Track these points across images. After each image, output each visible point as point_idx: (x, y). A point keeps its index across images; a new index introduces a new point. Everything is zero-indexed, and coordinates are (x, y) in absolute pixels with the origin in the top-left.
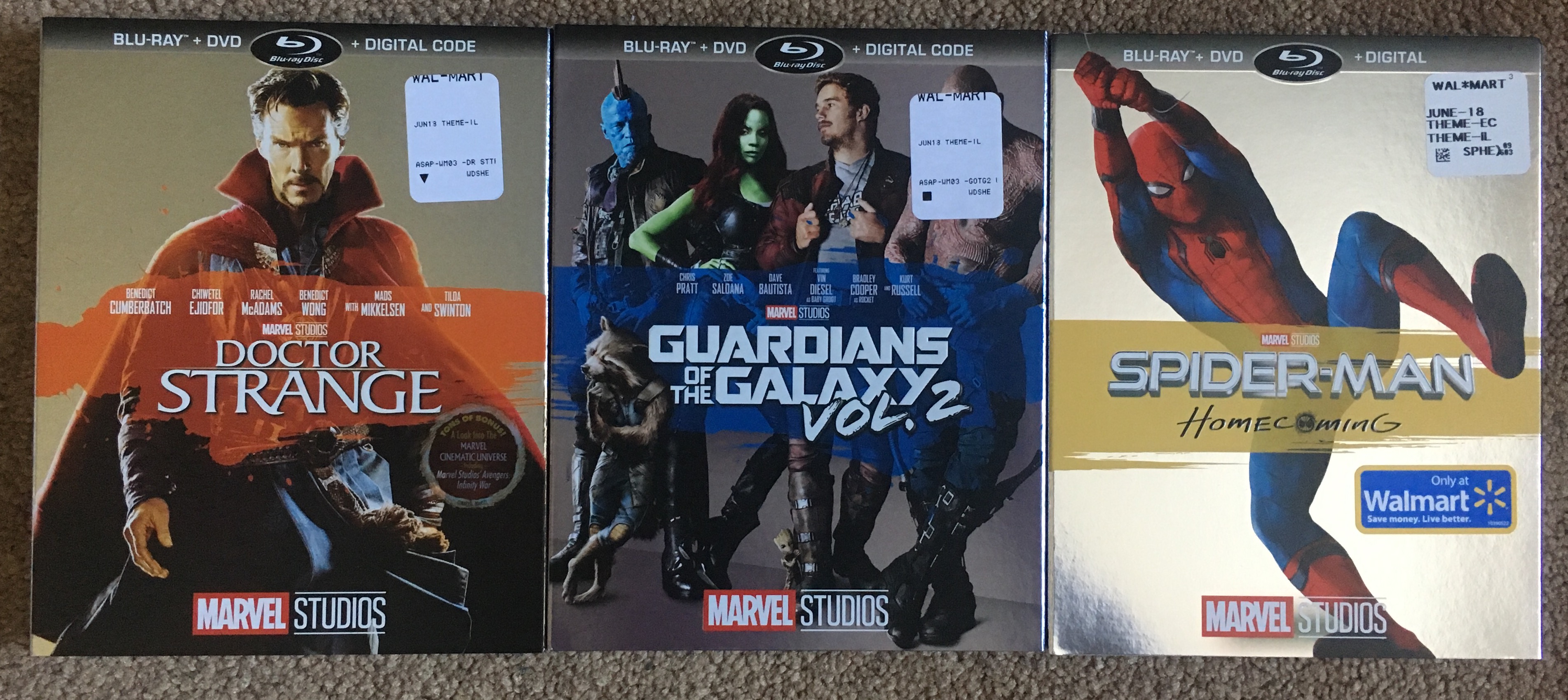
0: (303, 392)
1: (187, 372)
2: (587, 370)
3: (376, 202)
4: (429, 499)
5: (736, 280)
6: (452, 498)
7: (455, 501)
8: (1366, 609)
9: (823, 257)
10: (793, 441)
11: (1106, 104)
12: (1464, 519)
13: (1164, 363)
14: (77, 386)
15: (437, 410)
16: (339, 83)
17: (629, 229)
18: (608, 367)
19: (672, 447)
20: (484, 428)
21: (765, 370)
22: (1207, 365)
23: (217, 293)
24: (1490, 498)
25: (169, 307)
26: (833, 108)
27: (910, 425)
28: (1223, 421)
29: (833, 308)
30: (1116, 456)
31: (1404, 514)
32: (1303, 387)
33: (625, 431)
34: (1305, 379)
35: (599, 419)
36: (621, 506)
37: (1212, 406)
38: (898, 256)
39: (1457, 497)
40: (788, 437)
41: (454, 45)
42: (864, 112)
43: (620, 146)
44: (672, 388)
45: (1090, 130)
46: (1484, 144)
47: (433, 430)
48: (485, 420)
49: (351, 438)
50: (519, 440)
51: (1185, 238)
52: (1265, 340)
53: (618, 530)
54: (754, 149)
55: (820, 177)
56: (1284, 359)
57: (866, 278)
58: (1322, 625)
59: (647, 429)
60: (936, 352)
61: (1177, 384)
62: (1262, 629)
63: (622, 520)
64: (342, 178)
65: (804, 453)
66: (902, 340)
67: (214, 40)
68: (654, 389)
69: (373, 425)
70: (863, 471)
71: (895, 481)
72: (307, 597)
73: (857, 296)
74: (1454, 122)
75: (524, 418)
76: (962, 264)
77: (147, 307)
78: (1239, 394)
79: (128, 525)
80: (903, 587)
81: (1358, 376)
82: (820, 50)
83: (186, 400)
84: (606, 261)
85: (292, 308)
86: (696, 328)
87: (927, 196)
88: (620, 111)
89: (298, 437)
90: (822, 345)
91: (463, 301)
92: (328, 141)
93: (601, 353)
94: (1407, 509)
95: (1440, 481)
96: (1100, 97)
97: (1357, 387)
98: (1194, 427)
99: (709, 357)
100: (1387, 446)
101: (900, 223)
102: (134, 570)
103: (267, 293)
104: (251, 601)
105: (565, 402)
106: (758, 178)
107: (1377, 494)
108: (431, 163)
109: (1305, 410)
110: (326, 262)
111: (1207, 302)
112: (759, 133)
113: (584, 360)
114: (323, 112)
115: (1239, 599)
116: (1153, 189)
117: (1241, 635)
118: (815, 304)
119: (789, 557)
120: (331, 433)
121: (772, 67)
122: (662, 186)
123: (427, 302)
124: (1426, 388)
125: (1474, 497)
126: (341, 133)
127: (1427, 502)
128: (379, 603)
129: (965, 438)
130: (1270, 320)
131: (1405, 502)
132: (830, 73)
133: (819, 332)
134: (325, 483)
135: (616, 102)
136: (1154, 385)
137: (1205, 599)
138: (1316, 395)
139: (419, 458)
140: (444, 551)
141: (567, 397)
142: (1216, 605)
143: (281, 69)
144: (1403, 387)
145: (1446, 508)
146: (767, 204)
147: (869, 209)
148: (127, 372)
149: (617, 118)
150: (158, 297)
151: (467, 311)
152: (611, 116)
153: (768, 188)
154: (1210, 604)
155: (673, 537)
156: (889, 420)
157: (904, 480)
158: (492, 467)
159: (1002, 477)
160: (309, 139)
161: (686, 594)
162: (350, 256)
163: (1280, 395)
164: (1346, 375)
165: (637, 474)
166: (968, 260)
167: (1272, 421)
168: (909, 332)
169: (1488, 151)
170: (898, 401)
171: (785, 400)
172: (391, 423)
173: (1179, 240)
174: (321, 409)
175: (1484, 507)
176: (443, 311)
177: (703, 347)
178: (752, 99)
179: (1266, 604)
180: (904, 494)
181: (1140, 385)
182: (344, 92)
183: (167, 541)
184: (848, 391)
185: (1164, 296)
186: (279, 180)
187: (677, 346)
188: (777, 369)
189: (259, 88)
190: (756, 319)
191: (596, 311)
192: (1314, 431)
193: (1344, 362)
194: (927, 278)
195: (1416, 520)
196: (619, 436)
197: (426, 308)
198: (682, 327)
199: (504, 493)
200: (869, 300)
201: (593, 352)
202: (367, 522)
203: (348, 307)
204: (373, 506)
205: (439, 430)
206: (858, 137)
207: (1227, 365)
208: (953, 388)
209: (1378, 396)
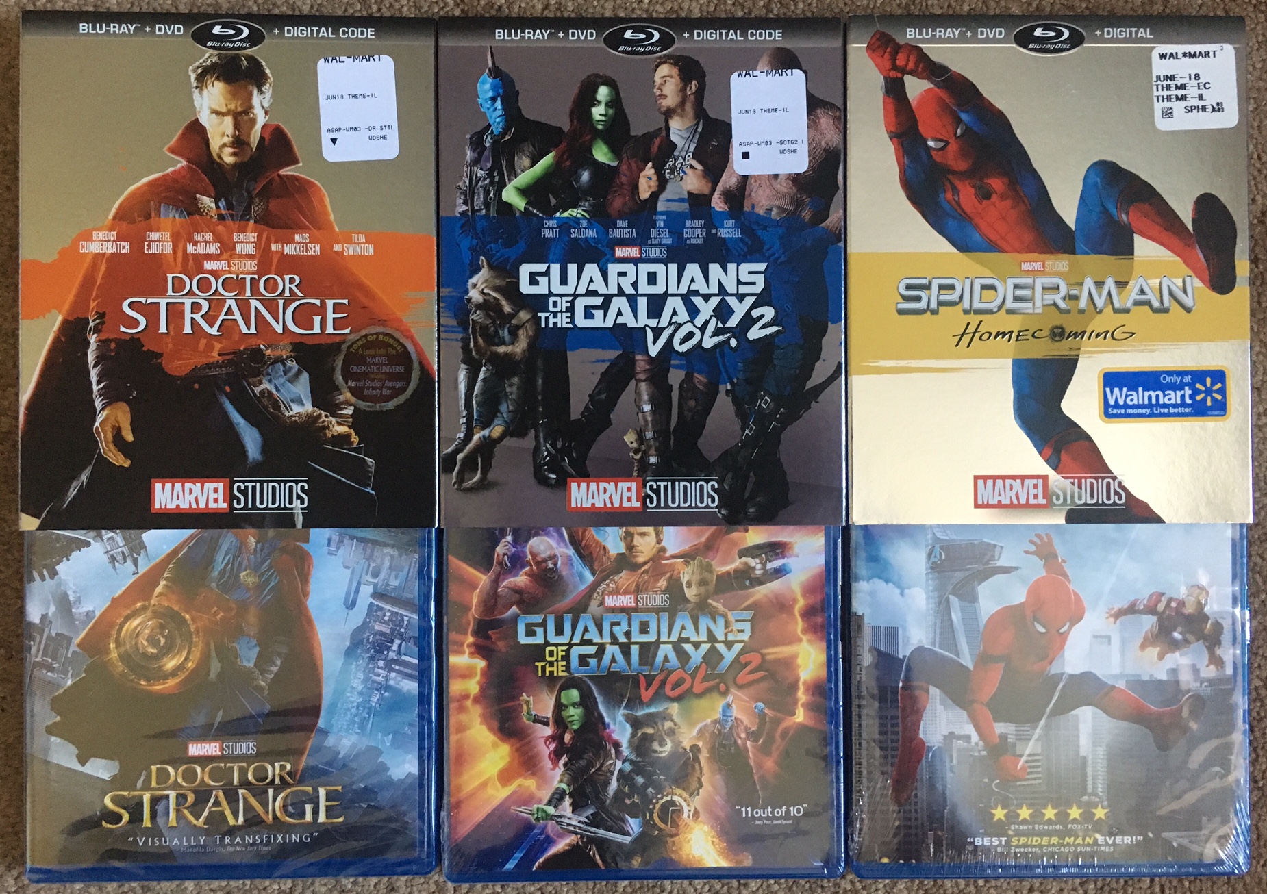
0: (237, 316)
1: (143, 300)
2: (469, 300)
3: (296, 162)
4: (342, 403)
5: (590, 226)
6: (360, 402)
7: (362, 405)
8: (1108, 484)
9: (661, 206)
10: (638, 357)
11: (893, 74)
12: (1187, 410)
13: (941, 287)
14: (54, 312)
15: (347, 331)
16: (264, 63)
17: (502, 185)
18: (487, 298)
19: (540, 363)
20: (387, 345)
21: (614, 299)
22: (977, 287)
23: (167, 235)
24: (1208, 392)
25: (128, 247)
26: (668, 84)
27: (733, 343)
28: (990, 334)
29: (669, 248)
30: (903, 363)
31: (1138, 406)
32: (1055, 305)
33: (502, 349)
34: (1058, 299)
35: (480, 340)
36: (499, 411)
37: (981, 322)
38: (721, 205)
39: (1182, 392)
40: (634, 353)
41: (356, 33)
42: (693, 87)
43: (494, 116)
44: (539, 314)
45: (880, 95)
46: (1201, 103)
47: (344, 347)
48: (386, 339)
49: (278, 353)
50: (414, 356)
51: (957, 183)
52: (1024, 266)
53: (497, 430)
54: (603, 118)
55: (657, 141)
56: (1040, 282)
57: (696, 223)
58: (1072, 497)
59: (519, 348)
60: (754, 284)
61: (952, 304)
62: (1023, 501)
63: (500, 422)
64: (267, 142)
65: (647, 367)
66: (726, 273)
67: (161, 29)
68: (524, 315)
69: (296, 343)
70: (696, 380)
71: (722, 388)
72: (243, 482)
73: (689, 238)
74: (1176, 85)
75: (417, 337)
76: (774, 212)
77: (110, 247)
78: (1003, 311)
79: (97, 424)
80: (730, 475)
81: (1100, 296)
82: (657, 36)
83: (143, 322)
84: (484, 212)
85: (228, 249)
86: (558, 266)
87: (746, 155)
88: (494, 88)
89: (233, 353)
90: (661, 279)
91: (367, 242)
92: (255, 111)
93: (480, 286)
94: (1141, 402)
95: (1168, 379)
96: (888, 68)
97: (1100, 303)
98: (967, 338)
99: (569, 289)
100: (1125, 351)
101: (724, 177)
102: (102, 460)
103: (208, 236)
104: (199, 485)
105: (452, 327)
106: (607, 143)
107: (1116, 390)
108: (340, 129)
109: (1058, 323)
110: (255, 210)
111: (976, 237)
112: (608, 105)
113: (467, 292)
114: (251, 87)
115: (1004, 478)
116: (931, 144)
117: (1006, 506)
118: (655, 245)
119: (636, 451)
120: (261, 350)
121: (616, 50)
122: (529, 148)
123: (338, 243)
124: (1156, 304)
125: (1196, 392)
126: (266, 105)
127: (1157, 396)
128: (302, 487)
129: (778, 353)
130: (1029, 250)
131: (1140, 396)
132: (665, 55)
133: (659, 268)
134: (257, 390)
135: (490, 80)
136: (934, 305)
137: (976, 478)
138: (1068, 311)
139: (333, 369)
140: (355, 446)
141: (454, 322)
142: (985, 484)
143: (216, 52)
144: (1137, 303)
145: (1173, 401)
146: (615, 164)
147: (699, 167)
148: (94, 300)
149: (491, 94)
150: (119, 238)
151: (370, 250)
152: (486, 92)
153: (615, 150)
154: (981, 482)
155: (541, 435)
156: (716, 339)
157: (729, 388)
158: (392, 377)
159: (809, 385)
160: (239, 109)
161: (553, 482)
162: (274, 205)
163: (1037, 311)
164: (1090, 294)
165: (511, 386)
166: (779, 207)
167: (1030, 333)
168: (732, 267)
169: (1204, 109)
170: (724, 324)
171: (631, 323)
172: (309, 342)
173: (954, 188)
174: (253, 330)
175: (1204, 400)
176: (351, 250)
177: (564, 281)
178: (601, 77)
179: (1026, 481)
180: (730, 399)
181: (922, 305)
182: (268, 71)
183: (129, 437)
184: (683, 316)
185: (941, 231)
186: (215, 144)
187: (543, 280)
188: (624, 299)
189: (198, 68)
190: (607, 257)
191: (476, 252)
192: (1064, 340)
193: (1089, 283)
194: (747, 223)
195: (1148, 411)
196: (496, 354)
197: (337, 248)
198: (547, 265)
199: (401, 399)
200: (699, 241)
201: (475, 286)
202: (291, 422)
203: (273, 247)
204: (296, 409)
205: (349, 347)
206: (689, 107)
207: (993, 287)
208: (768, 312)
209: (1116, 311)
